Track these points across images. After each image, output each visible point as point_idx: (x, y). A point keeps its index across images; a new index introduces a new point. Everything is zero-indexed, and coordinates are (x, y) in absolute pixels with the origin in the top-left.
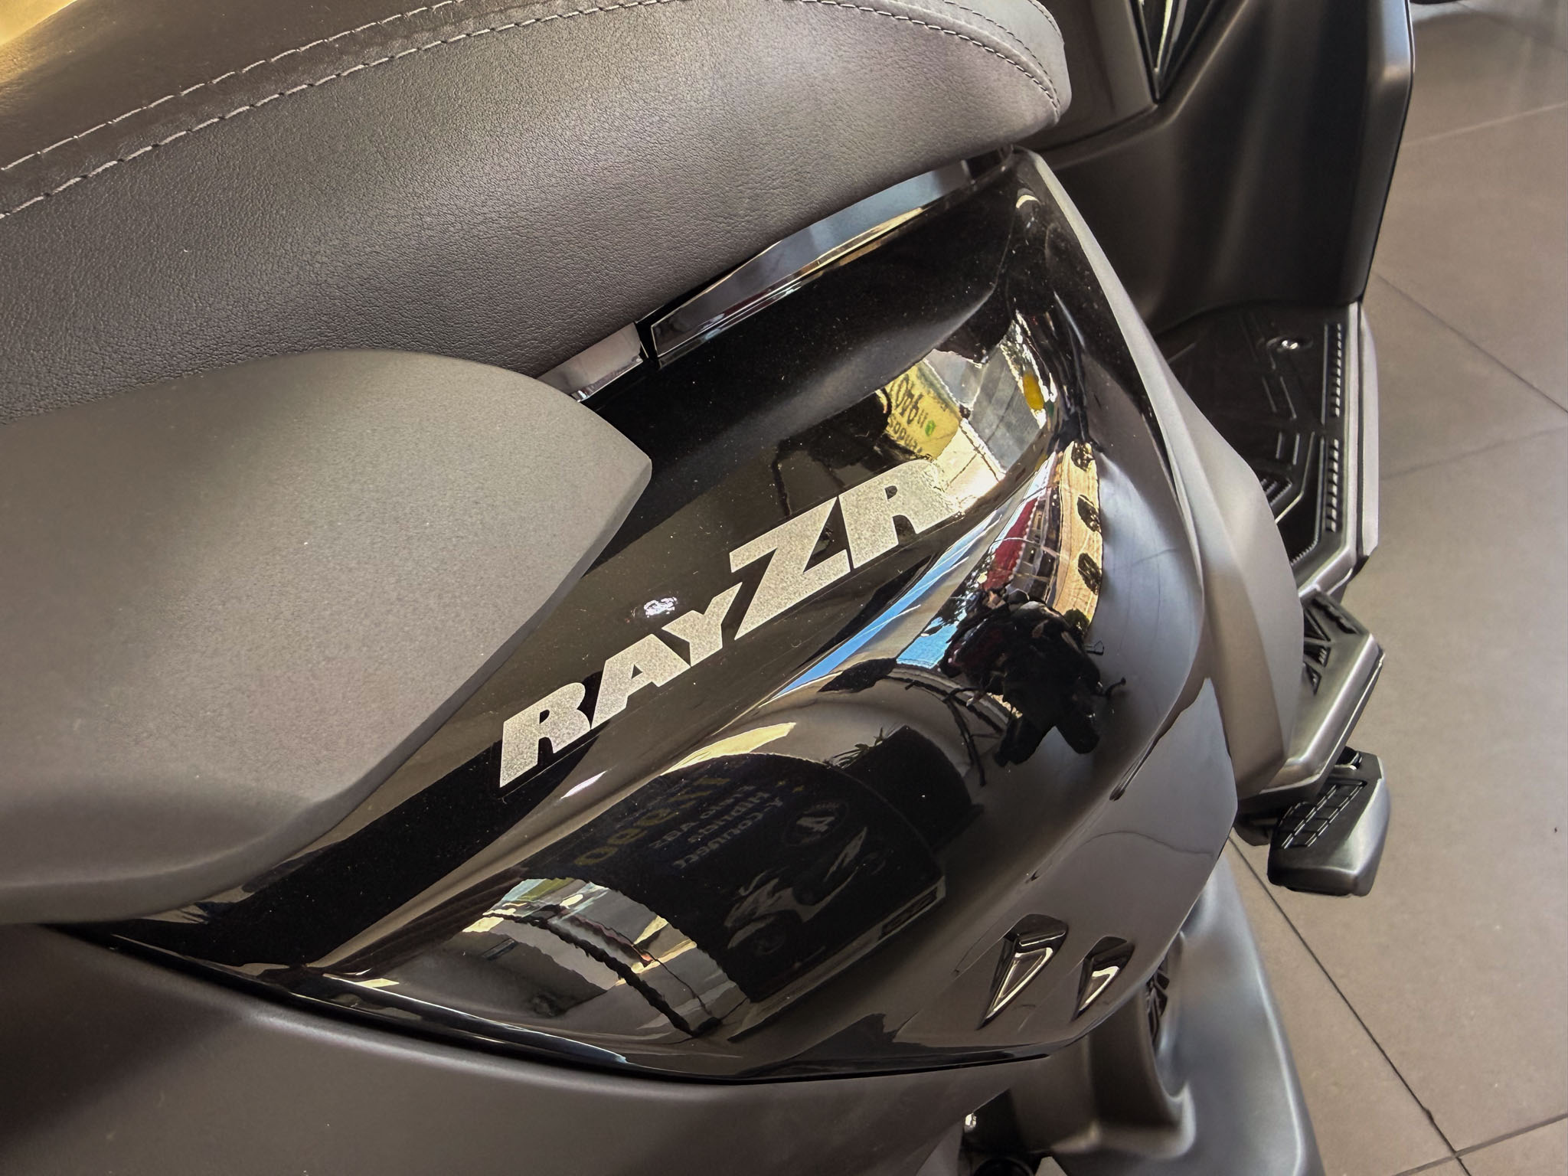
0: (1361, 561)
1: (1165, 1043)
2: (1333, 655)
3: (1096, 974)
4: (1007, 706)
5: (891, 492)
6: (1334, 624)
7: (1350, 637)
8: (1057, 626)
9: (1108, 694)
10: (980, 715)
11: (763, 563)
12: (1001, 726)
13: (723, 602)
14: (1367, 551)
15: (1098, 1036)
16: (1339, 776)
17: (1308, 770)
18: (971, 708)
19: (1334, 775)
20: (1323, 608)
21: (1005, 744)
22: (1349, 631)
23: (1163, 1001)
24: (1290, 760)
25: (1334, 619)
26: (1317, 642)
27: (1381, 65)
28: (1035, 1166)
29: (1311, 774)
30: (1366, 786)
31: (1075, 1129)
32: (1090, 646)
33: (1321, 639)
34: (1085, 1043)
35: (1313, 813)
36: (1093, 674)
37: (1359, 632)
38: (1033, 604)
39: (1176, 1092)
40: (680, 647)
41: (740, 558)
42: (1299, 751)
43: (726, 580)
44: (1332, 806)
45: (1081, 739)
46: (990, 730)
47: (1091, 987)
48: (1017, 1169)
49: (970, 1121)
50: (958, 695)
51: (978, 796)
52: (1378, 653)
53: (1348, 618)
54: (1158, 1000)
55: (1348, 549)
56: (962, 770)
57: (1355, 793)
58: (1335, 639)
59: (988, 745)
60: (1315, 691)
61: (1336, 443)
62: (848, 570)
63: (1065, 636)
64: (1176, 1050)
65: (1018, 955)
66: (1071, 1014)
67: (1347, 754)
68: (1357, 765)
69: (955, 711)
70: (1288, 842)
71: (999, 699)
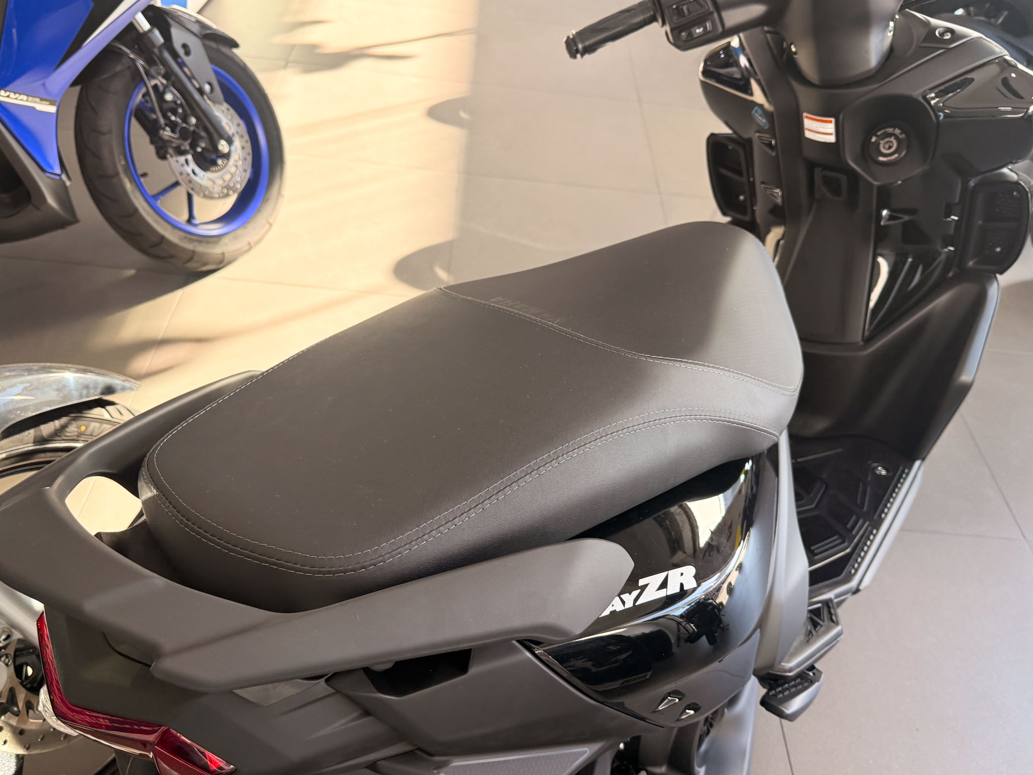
0: (857, 591)
1: (703, 748)
2: (822, 629)
3: (687, 711)
4: (694, 627)
5: (682, 574)
6: (829, 616)
7: (832, 624)
8: (714, 607)
9: (723, 628)
10: (685, 628)
11: (647, 585)
12: (690, 632)
13: (635, 593)
14: (861, 587)
15: (682, 730)
16: (805, 676)
17: (790, 670)
18: (684, 627)
19: (803, 675)
20: (829, 607)
21: (689, 638)
22: (833, 621)
23: (708, 732)
24: (783, 664)
25: (830, 614)
26: (819, 621)
27: (960, 374)
28: (638, 771)
29: (790, 672)
30: (812, 682)
31: (657, 764)
32: (722, 613)
33: (821, 620)
34: (675, 731)
35: (787, 685)
36: (720, 621)
37: (837, 623)
38: (711, 601)
39: (700, 766)
40: (623, 602)
41: (642, 582)
42: (788, 662)
43: (637, 587)
44: (795, 686)
45: (712, 641)
46: (686, 632)
47: (684, 714)
48: (630, 772)
49: (622, 746)
50: (682, 623)
51: (675, 649)
52: (839, 635)
53: (836, 615)
54: (706, 731)
55: (853, 584)
56: (673, 641)
57: (806, 684)
58: (827, 622)
59: (684, 635)
60: (808, 641)
61: (875, 532)
62: (665, 595)
63: (716, 610)
64: (706, 752)
65: (669, 698)
66: (676, 719)
67: (812, 668)
68: (814, 674)
69: (678, 626)
70: (773, 692)
71: (692, 625)
